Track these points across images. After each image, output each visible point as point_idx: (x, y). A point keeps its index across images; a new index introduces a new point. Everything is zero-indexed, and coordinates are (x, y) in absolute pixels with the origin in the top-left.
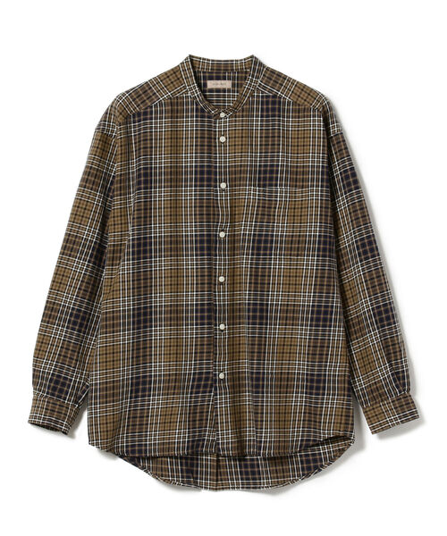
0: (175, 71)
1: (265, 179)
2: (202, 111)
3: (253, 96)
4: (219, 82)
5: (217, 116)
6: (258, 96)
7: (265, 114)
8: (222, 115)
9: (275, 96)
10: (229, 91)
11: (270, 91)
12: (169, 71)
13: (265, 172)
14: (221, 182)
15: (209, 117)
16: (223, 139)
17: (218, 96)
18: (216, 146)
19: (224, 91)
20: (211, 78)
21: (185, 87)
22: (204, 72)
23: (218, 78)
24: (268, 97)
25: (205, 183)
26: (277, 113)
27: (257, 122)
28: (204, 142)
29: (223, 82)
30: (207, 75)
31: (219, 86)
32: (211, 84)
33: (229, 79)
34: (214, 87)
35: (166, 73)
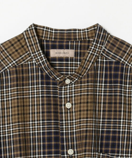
0: (19, 39)
1: (107, 145)
2: (47, 77)
3: (97, 62)
4: (62, 51)
5: (62, 83)
6: (102, 62)
7: (108, 80)
8: (68, 81)
9: (118, 63)
10: (72, 60)
11: (113, 57)
12: (13, 39)
13: (108, 138)
14: (68, 148)
15: (54, 84)
16: (68, 105)
17: (61, 65)
18: (62, 113)
19: (67, 59)
20: (54, 47)
21: (29, 55)
22: (47, 41)
23: (61, 47)
24: (111, 63)
25: (53, 150)
26: (119, 80)
27: (101, 88)
28: (50, 108)
29: (66, 51)
30: (50, 43)
31: (62, 55)
32: (54, 53)
33: (72, 48)
34: (57, 56)
35: (9, 41)
